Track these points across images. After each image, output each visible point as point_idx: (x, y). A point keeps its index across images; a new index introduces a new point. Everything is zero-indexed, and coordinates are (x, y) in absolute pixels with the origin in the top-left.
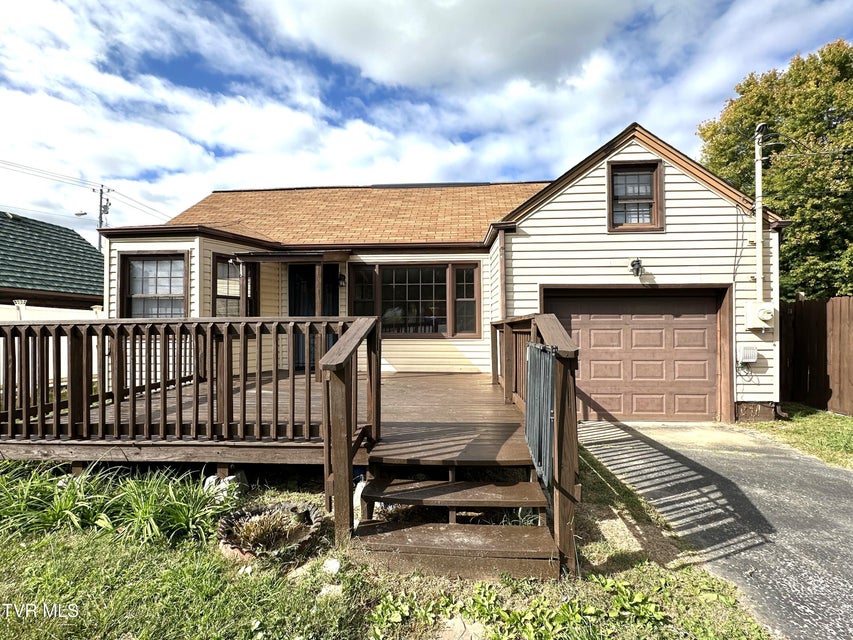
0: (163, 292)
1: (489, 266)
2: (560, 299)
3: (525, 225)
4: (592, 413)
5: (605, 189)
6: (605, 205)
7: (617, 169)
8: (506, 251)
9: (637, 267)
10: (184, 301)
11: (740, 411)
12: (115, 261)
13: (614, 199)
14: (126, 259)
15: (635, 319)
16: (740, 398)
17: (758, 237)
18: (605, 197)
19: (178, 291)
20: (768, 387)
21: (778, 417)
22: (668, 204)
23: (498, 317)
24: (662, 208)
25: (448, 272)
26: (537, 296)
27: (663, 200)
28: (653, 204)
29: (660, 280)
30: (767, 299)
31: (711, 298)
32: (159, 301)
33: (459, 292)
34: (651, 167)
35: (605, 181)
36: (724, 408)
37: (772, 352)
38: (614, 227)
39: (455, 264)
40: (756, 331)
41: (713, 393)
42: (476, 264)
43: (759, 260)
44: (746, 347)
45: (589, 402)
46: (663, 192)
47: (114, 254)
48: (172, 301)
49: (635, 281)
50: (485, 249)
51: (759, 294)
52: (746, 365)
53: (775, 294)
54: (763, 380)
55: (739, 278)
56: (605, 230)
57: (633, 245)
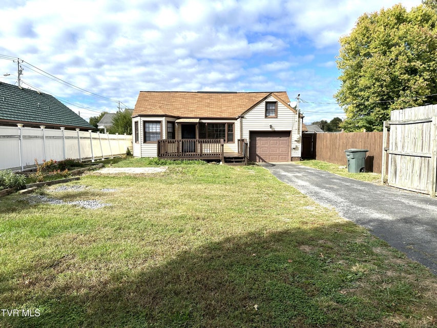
0: (154, 131)
1: (237, 124)
2: (254, 134)
3: (246, 116)
4: (261, 160)
5: (264, 108)
6: (264, 112)
7: (267, 103)
8: (241, 122)
9: (271, 126)
10: (161, 133)
11: (292, 159)
12: (142, 123)
13: (266, 110)
14: (145, 122)
15: (271, 138)
16: (293, 156)
17: (297, 120)
18: (264, 110)
19: (158, 131)
20: (298, 153)
21: (301, 160)
22: (278, 111)
23: (239, 138)
24: (277, 113)
25: (226, 125)
26: (248, 133)
27: (277, 110)
28: (276, 111)
29: (276, 130)
30: (299, 134)
31: (287, 134)
32: (153, 133)
33: (229, 130)
34: (275, 103)
35: (264, 106)
36: (290, 159)
37: (300, 145)
38: (266, 116)
39: (228, 123)
40: (296, 141)
41: (288, 156)
42: (234, 123)
43: (297, 125)
44: (294, 144)
45: (260, 158)
46: (277, 108)
47: (142, 121)
48: (156, 133)
49: (271, 130)
50: (236, 119)
51: (297, 133)
52: (294, 148)
53: (301, 133)
54: (298, 152)
55: (293, 129)
56: (264, 117)
57: (270, 121)
